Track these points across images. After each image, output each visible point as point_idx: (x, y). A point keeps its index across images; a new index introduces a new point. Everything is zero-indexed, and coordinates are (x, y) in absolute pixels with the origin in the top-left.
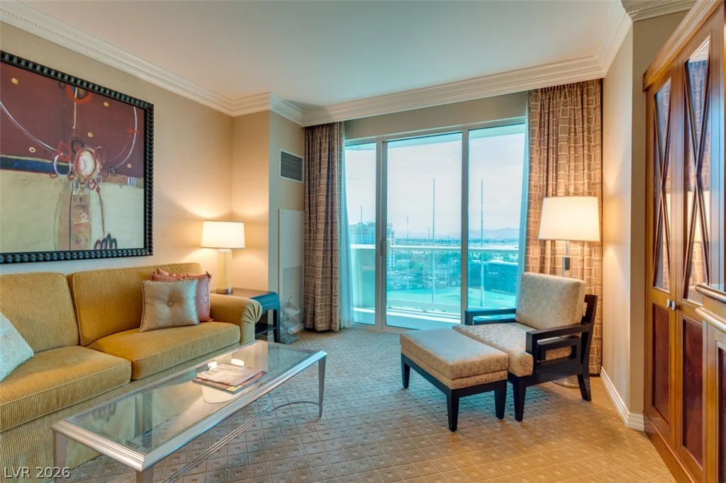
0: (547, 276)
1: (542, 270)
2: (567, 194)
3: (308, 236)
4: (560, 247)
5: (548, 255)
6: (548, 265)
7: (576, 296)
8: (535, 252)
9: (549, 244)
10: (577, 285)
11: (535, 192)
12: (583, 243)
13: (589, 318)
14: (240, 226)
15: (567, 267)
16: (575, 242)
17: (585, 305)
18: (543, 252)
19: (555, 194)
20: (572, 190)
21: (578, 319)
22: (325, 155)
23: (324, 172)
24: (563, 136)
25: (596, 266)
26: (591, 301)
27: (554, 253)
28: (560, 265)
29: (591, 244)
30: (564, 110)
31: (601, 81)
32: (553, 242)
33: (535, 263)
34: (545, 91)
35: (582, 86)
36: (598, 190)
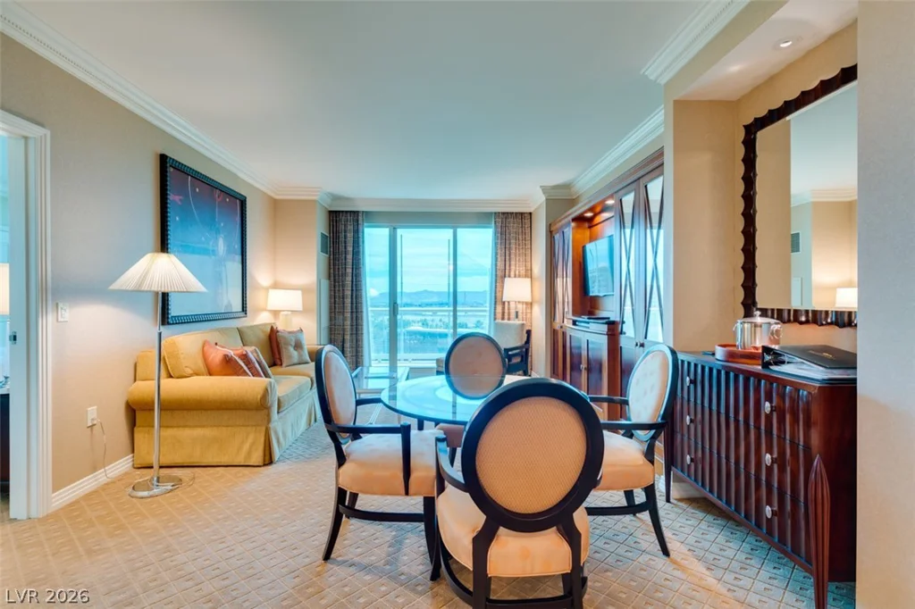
0: (506, 321)
1: (503, 319)
2: (515, 277)
3: (333, 300)
4: (512, 305)
5: (506, 311)
6: (506, 317)
7: (523, 330)
8: (499, 309)
9: (506, 304)
10: (523, 324)
11: (499, 273)
12: (523, 303)
13: (528, 341)
14: (300, 292)
15: (517, 317)
16: (519, 302)
17: (526, 335)
18: (503, 308)
19: (509, 276)
20: (517, 273)
21: (524, 342)
22: (350, 235)
23: (350, 249)
24: (513, 241)
25: (529, 315)
26: (529, 333)
27: (509, 309)
28: (513, 315)
29: (527, 303)
30: (513, 226)
31: (530, 213)
32: (509, 302)
33: (499, 316)
34: (503, 213)
35: (522, 214)
36: (529, 274)
